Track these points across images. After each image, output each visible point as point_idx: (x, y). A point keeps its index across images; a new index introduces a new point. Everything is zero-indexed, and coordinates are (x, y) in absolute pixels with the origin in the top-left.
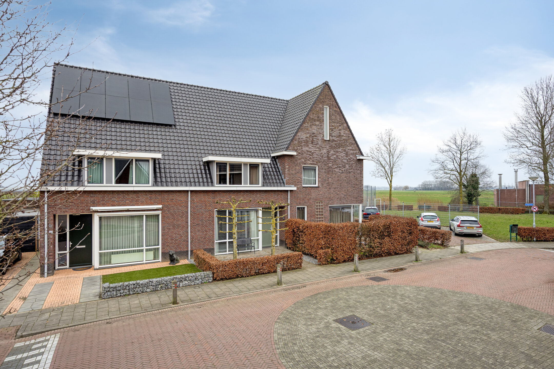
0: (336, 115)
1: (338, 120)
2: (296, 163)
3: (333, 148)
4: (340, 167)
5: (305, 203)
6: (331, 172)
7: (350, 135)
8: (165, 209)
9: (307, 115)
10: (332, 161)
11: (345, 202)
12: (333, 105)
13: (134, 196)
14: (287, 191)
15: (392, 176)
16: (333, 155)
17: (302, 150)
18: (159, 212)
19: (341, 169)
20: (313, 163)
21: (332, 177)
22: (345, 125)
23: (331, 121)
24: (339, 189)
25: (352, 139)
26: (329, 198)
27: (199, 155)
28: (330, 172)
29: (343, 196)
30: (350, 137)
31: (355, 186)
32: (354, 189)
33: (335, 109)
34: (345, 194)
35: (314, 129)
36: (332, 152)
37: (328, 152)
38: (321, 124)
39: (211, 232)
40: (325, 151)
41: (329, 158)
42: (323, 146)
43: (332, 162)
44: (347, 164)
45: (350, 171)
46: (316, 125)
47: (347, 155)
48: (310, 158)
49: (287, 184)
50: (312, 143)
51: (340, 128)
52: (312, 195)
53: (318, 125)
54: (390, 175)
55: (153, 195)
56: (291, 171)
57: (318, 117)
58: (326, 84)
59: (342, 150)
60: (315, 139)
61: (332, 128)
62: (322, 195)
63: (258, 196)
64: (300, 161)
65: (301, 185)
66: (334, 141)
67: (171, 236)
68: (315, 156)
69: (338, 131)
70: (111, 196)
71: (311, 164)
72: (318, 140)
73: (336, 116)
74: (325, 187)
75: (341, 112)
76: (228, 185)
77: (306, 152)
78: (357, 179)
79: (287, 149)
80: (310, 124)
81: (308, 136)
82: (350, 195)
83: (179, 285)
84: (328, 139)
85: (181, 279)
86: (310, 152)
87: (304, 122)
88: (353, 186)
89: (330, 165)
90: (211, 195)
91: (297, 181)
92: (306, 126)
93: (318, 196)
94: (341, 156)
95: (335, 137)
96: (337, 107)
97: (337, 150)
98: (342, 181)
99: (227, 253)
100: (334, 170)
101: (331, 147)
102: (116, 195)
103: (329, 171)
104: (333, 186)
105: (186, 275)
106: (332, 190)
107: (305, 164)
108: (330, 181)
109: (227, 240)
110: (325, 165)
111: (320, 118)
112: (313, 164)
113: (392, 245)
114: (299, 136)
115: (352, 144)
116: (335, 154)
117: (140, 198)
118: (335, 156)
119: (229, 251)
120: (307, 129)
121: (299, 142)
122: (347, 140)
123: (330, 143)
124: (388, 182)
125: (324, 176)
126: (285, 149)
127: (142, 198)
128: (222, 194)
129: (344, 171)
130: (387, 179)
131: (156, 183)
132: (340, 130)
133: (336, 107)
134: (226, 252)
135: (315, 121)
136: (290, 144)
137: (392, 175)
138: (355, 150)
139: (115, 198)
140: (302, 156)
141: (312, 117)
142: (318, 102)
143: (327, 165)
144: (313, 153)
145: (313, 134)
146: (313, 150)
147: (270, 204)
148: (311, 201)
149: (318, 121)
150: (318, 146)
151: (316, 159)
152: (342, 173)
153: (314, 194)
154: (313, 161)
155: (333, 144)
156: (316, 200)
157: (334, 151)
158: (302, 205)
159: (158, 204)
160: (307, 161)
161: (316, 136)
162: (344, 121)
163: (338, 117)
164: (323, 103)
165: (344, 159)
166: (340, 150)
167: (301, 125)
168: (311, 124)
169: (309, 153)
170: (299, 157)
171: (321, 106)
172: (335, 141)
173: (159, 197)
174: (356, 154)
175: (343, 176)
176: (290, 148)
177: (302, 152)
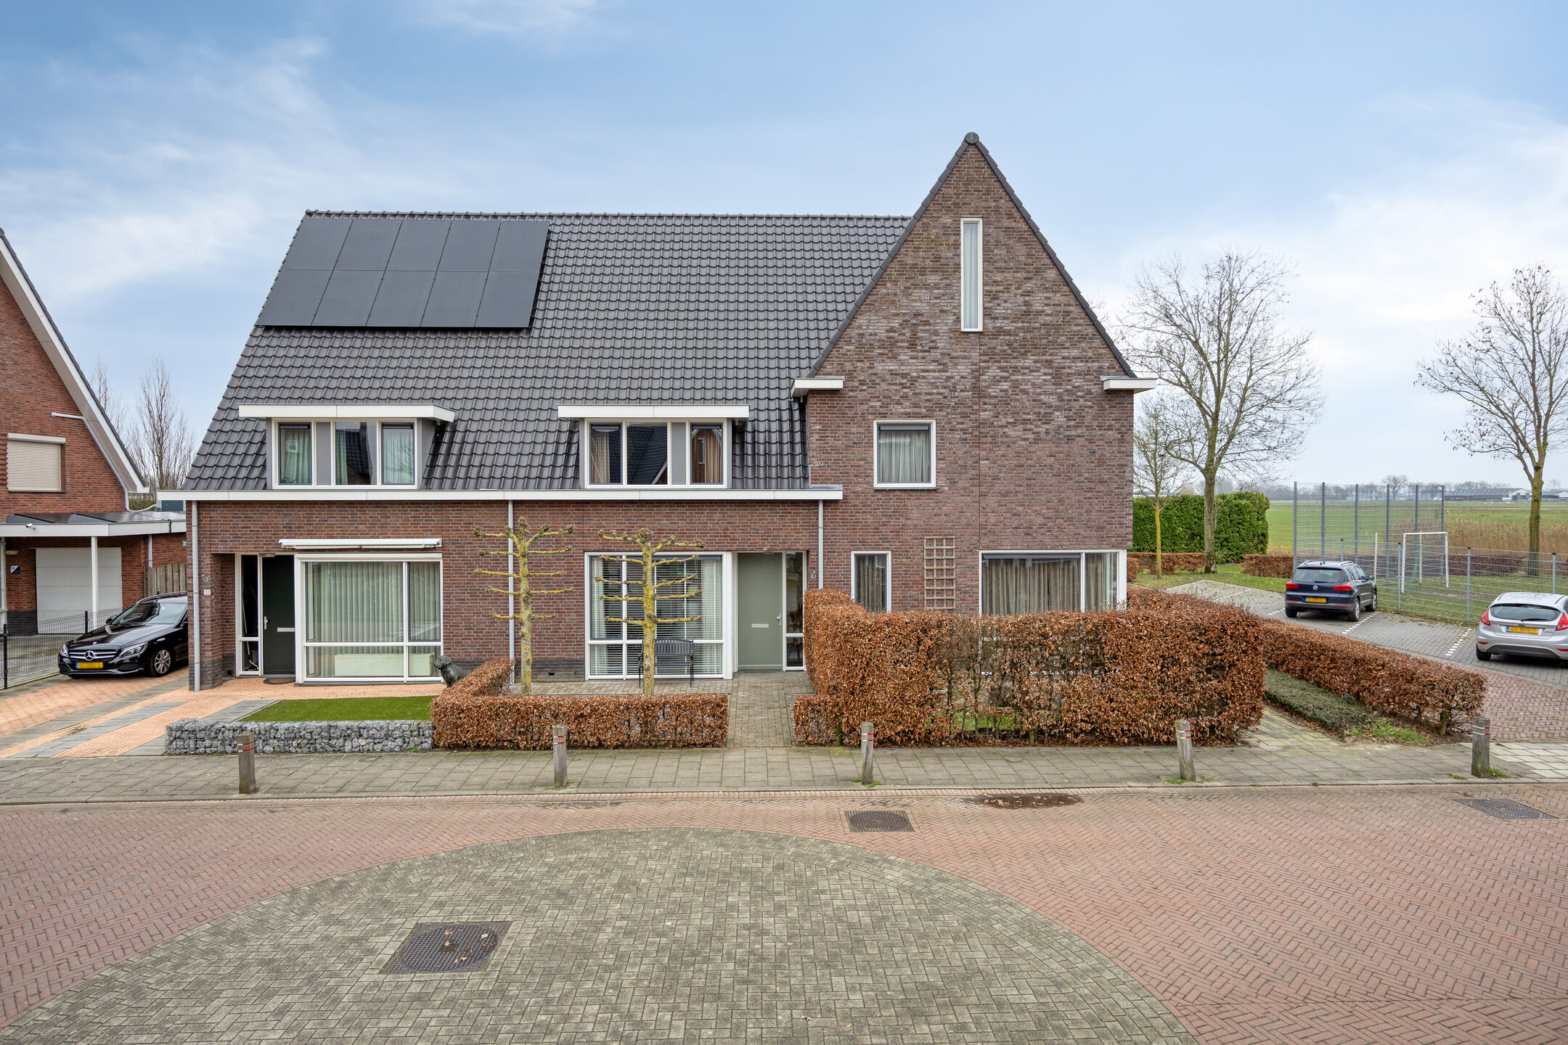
0: (1011, 242)
1: (1022, 258)
2: (850, 414)
3: (998, 358)
4: (1025, 421)
5: (885, 540)
6: (990, 440)
7: (1071, 309)
8: (452, 547)
9: (893, 257)
10: (993, 401)
11: (1047, 540)
12: (997, 210)
13: (376, 513)
14: (815, 503)
15: (1542, 448)
16: (997, 381)
17: (871, 371)
18: (437, 557)
19: (1029, 426)
20: (916, 410)
21: (992, 455)
22: (1052, 274)
23: (991, 268)
24: (1020, 496)
25: (1081, 322)
26: (981, 527)
27: (546, 405)
28: (983, 440)
29: (1040, 520)
30: (1072, 315)
31: (1093, 485)
32: (1089, 495)
33: (1006, 223)
34: (1051, 513)
35: (921, 301)
36: (993, 371)
37: (978, 373)
38: (948, 281)
39: (574, 616)
40: (964, 369)
41: (978, 392)
42: (954, 354)
43: (995, 405)
44: (1058, 409)
45: (1073, 433)
46: (926, 286)
47: (1058, 377)
48: (905, 397)
49: (815, 480)
50: (912, 346)
51: (1028, 286)
52: (911, 516)
53: (937, 286)
54: (1532, 444)
55: (422, 512)
56: (831, 441)
57: (937, 259)
58: (972, 144)
59: (1035, 362)
60: (924, 331)
61: (994, 288)
62: (952, 518)
63: (717, 516)
64: (866, 407)
65: (871, 483)
66: (1000, 332)
67: (467, 619)
68: (922, 387)
69: (1020, 299)
70: (325, 512)
71: (908, 415)
72: (936, 333)
73: (1009, 249)
74: (964, 488)
75: (1034, 230)
76: (625, 485)
77: (888, 377)
78: (1101, 462)
79: (816, 372)
80: (901, 285)
81: (895, 323)
82: (1070, 519)
83: (344, 746)
84: (980, 329)
85: (349, 732)
86: (904, 376)
87: (879, 281)
88: (1086, 485)
89: (984, 415)
90: (573, 512)
91: (853, 471)
92: (888, 294)
93: (936, 518)
94: (1034, 384)
95: (1005, 318)
96: (1017, 215)
97: (1014, 363)
98: (1033, 469)
99: (624, 676)
100: (1001, 431)
101: (991, 355)
102: (336, 511)
103: (980, 435)
104: (998, 487)
105: (363, 724)
106: (992, 501)
107: (884, 416)
108: (984, 470)
109: (625, 641)
110: (964, 415)
111: (943, 261)
112: (916, 415)
113: (1114, 705)
114: (860, 327)
115: (1083, 338)
116: (1006, 379)
117: (392, 519)
118: (1005, 385)
119: (629, 672)
120: (893, 302)
121: (861, 346)
122: (1057, 327)
123: (986, 340)
124: (1526, 469)
125: (960, 453)
126: (807, 371)
127: (395, 518)
128: (604, 510)
129: (1043, 436)
130: (1520, 457)
131: (427, 483)
132: (1028, 293)
133: (1010, 216)
134: (620, 672)
135: (923, 271)
136: (827, 356)
137: (1545, 444)
138: (1099, 357)
139: (335, 518)
140: (871, 390)
141: (910, 261)
142: (937, 207)
143: (973, 417)
144: (913, 381)
145: (916, 315)
146: (913, 368)
147: (638, 541)
148: (907, 536)
149: (934, 271)
150: (935, 354)
151: (929, 397)
152: (1036, 441)
153: (916, 514)
154: (916, 405)
155: (999, 344)
156: (928, 532)
157: (1003, 369)
158: (873, 549)
159: (433, 536)
160: (891, 407)
161: (927, 323)
162: (1048, 261)
163: (1021, 251)
164: (957, 209)
165: (1045, 393)
166: (1029, 362)
167: (869, 293)
168: (908, 284)
169: (899, 380)
170: (860, 395)
171: (947, 220)
172: (1008, 333)
173: (435, 517)
174: (1100, 371)
175: (1042, 451)
176: (829, 368)
177: (874, 378)
